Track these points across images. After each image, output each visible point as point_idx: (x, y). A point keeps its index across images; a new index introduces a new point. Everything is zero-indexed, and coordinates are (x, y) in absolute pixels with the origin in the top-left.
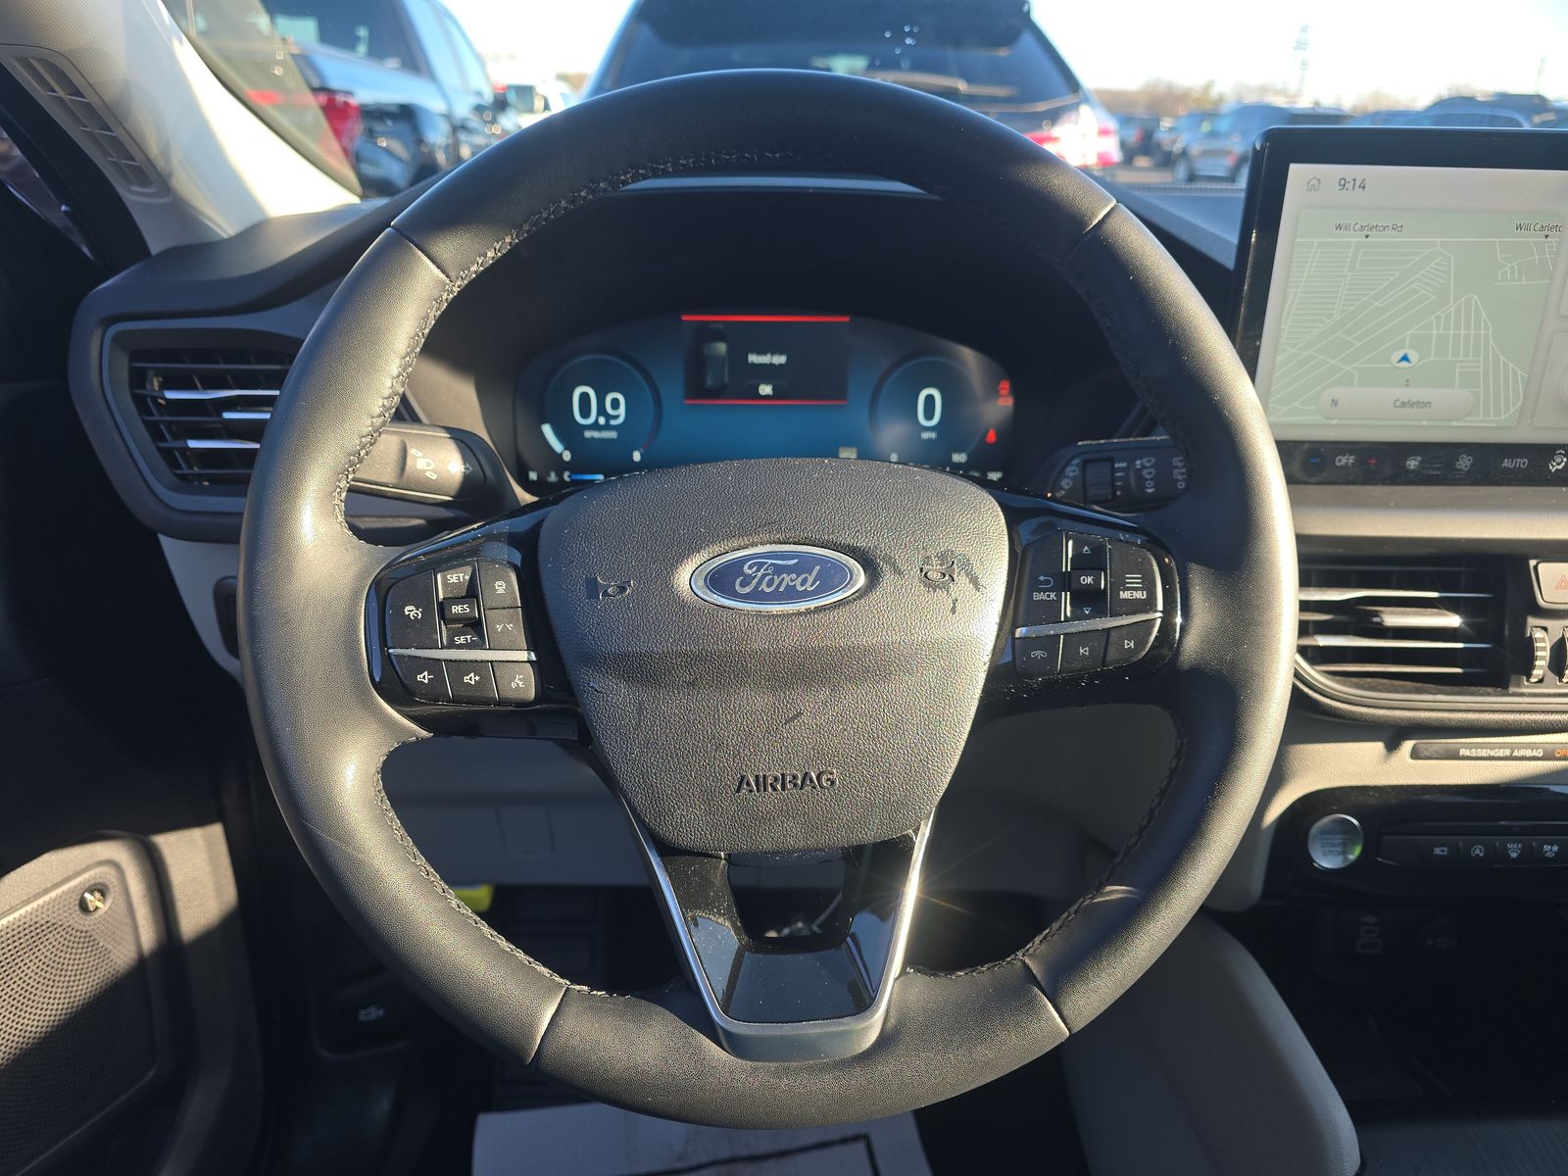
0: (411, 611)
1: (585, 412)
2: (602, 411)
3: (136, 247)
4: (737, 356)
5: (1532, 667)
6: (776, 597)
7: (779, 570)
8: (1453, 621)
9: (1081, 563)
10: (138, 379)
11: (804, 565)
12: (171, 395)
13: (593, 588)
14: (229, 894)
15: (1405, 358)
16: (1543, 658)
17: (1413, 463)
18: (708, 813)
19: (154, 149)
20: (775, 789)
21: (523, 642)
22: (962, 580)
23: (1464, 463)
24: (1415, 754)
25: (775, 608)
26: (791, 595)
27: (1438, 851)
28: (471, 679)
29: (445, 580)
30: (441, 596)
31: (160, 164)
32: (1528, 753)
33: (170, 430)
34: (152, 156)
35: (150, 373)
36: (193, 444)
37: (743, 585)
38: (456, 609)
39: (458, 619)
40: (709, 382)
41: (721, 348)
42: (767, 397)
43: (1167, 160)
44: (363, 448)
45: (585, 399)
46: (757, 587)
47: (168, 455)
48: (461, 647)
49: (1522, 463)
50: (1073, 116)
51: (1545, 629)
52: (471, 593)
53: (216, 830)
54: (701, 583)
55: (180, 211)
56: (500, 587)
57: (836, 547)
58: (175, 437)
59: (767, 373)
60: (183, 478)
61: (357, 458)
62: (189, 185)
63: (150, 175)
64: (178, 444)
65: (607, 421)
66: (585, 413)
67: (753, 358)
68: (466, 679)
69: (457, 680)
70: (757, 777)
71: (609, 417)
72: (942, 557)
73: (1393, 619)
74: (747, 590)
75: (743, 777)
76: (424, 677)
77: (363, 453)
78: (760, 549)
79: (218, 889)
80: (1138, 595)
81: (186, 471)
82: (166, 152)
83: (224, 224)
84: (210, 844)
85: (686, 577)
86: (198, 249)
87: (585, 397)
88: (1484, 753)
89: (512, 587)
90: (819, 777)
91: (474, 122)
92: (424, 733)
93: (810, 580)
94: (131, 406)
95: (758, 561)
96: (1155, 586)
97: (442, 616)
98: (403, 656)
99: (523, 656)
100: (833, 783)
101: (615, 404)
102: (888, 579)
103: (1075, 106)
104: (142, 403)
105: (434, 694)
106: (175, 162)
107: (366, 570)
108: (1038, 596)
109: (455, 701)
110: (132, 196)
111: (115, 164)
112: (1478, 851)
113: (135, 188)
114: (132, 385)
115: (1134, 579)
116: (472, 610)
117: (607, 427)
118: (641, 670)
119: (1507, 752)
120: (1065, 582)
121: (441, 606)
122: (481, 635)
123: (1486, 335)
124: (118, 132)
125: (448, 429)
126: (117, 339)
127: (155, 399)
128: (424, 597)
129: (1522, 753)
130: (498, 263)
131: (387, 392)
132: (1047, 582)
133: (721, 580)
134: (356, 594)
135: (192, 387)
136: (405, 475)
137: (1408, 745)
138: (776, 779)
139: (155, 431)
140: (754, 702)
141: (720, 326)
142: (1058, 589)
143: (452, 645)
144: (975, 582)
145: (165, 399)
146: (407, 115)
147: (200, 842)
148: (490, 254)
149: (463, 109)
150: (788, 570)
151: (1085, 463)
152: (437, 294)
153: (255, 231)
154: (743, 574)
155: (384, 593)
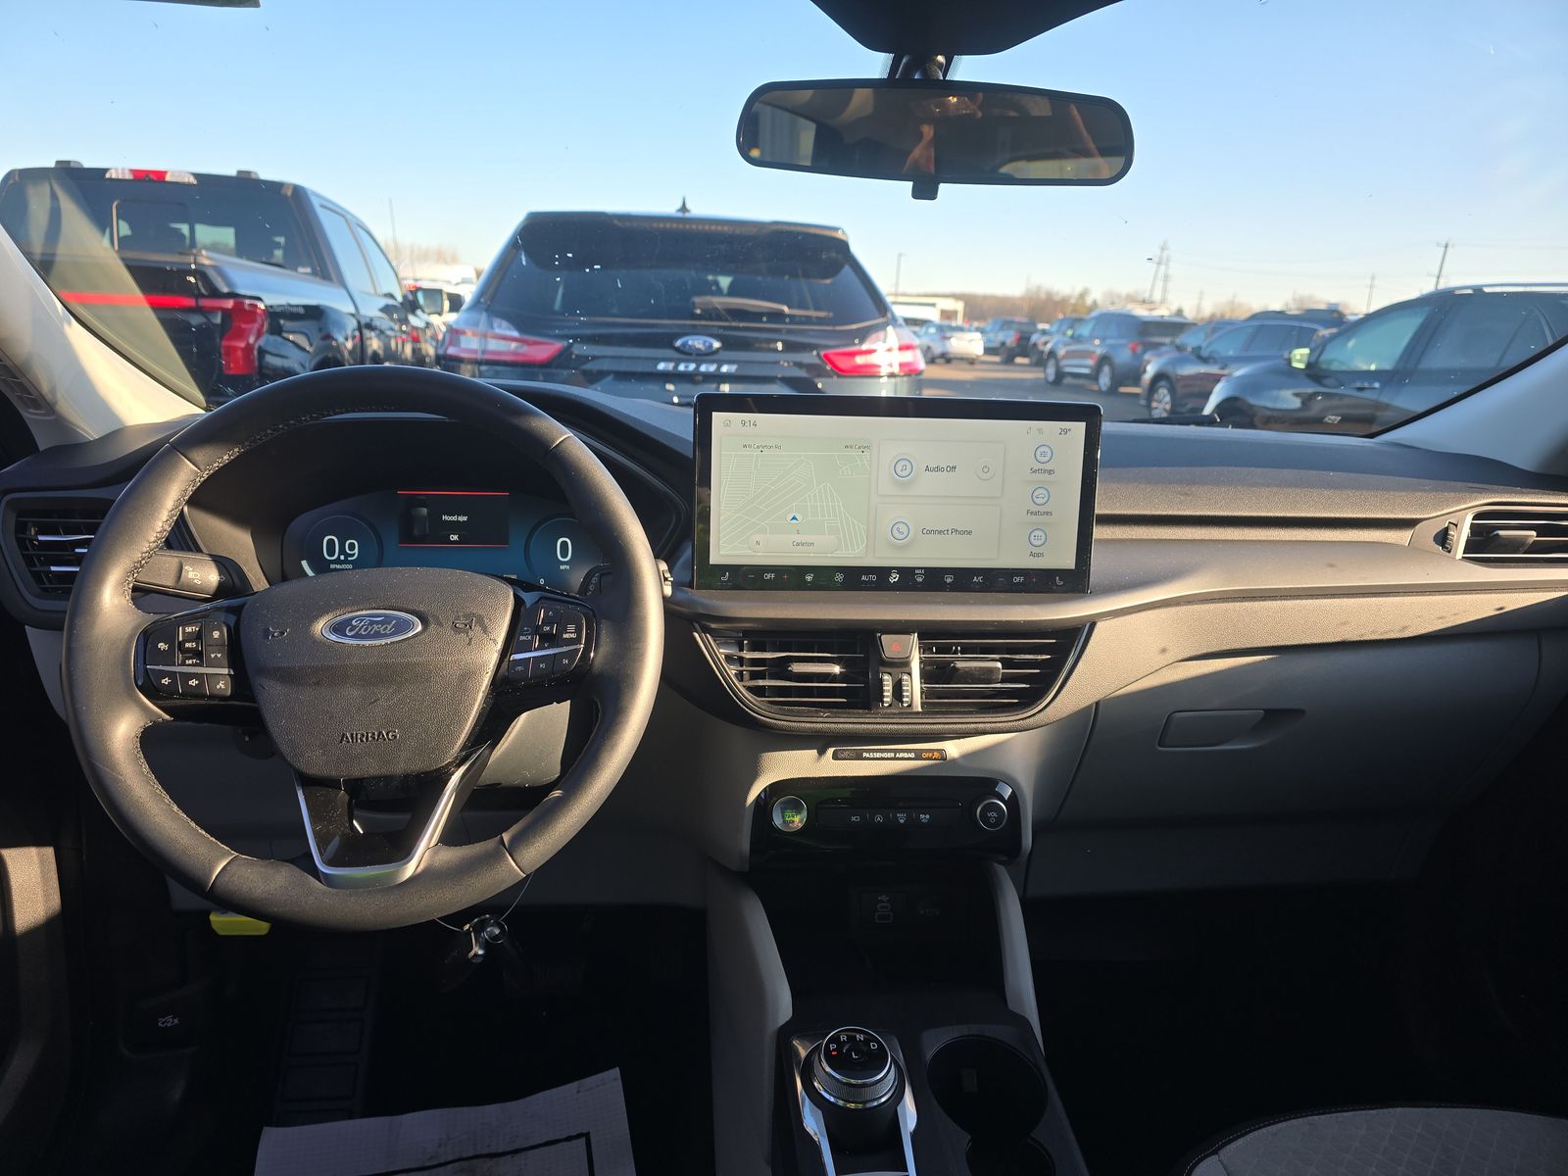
0: (162, 646)
1: (331, 552)
2: (342, 551)
3: (29, 446)
4: (434, 516)
5: (883, 696)
6: (368, 637)
7: (372, 623)
8: (837, 669)
9: (547, 621)
10: (21, 528)
11: (387, 619)
12: (41, 538)
13: (267, 633)
14: (55, 902)
15: (794, 518)
16: (889, 691)
17: (809, 578)
18: (323, 754)
19: (45, 388)
20: (362, 741)
21: (226, 663)
22: (477, 629)
23: (839, 577)
24: (835, 757)
25: (367, 643)
26: (377, 635)
27: (854, 819)
28: (193, 682)
29: (184, 630)
30: (181, 639)
31: (49, 397)
32: (906, 755)
33: (39, 560)
34: (43, 393)
35: (30, 524)
36: (53, 568)
37: (350, 631)
38: (187, 645)
39: (189, 650)
40: (416, 532)
41: (424, 511)
42: (455, 542)
43: (1041, 360)
44: (143, 559)
45: (331, 543)
46: (357, 633)
47: (37, 576)
48: (189, 665)
49: (873, 578)
50: (881, 334)
51: (890, 674)
52: (198, 637)
53: (49, 851)
54: (328, 629)
55: (60, 424)
56: (216, 634)
57: (407, 611)
58: (42, 564)
59: (455, 527)
60: (45, 590)
61: (139, 566)
62: (68, 408)
63: (43, 404)
64: (42, 569)
65: (346, 558)
66: (331, 554)
67: (445, 518)
68: (190, 683)
69: (185, 683)
70: (352, 735)
71: (347, 555)
72: (466, 616)
73: (797, 668)
74: (353, 633)
75: (344, 735)
76: (165, 681)
77: (143, 562)
78: (364, 612)
79: (46, 895)
80: (572, 636)
81: (48, 585)
82: (53, 391)
83: (91, 431)
84: (42, 862)
85: (320, 626)
86: (72, 447)
87: (331, 542)
88: (878, 755)
89: (223, 635)
90: (387, 735)
91: (384, 322)
92: (167, 717)
93: (389, 628)
94: (14, 543)
95: (361, 618)
96: (582, 630)
97: (179, 649)
98: (154, 670)
99: (225, 671)
100: (396, 737)
101: (352, 547)
102: (432, 627)
103: (882, 327)
104: (22, 544)
105: (170, 692)
106: (59, 396)
107: (139, 625)
108: (522, 638)
109: (184, 695)
110: (29, 415)
111: (20, 398)
112: (879, 818)
113: (31, 410)
114: (16, 532)
115: (571, 627)
116: (197, 646)
117: (345, 561)
118: (288, 676)
119: (892, 755)
120: (537, 630)
121: (179, 643)
122: (202, 661)
123: (839, 506)
124: (22, 380)
125: (211, 555)
126: (9, 503)
127: (31, 541)
128: (170, 638)
129: (901, 755)
130: (231, 463)
131: (159, 530)
132: (527, 631)
133: (338, 629)
134: (131, 638)
135: (57, 533)
136: (180, 583)
137: (830, 751)
138: (363, 735)
139: (29, 561)
140: (352, 693)
141: (423, 497)
142: (533, 634)
143: (183, 664)
144: (485, 630)
145: (38, 540)
146: (315, 314)
147: (36, 859)
148: (226, 457)
149: (371, 310)
150: (377, 623)
151: (601, 576)
152: (192, 478)
153: (117, 434)
154: (351, 625)
155: (147, 638)
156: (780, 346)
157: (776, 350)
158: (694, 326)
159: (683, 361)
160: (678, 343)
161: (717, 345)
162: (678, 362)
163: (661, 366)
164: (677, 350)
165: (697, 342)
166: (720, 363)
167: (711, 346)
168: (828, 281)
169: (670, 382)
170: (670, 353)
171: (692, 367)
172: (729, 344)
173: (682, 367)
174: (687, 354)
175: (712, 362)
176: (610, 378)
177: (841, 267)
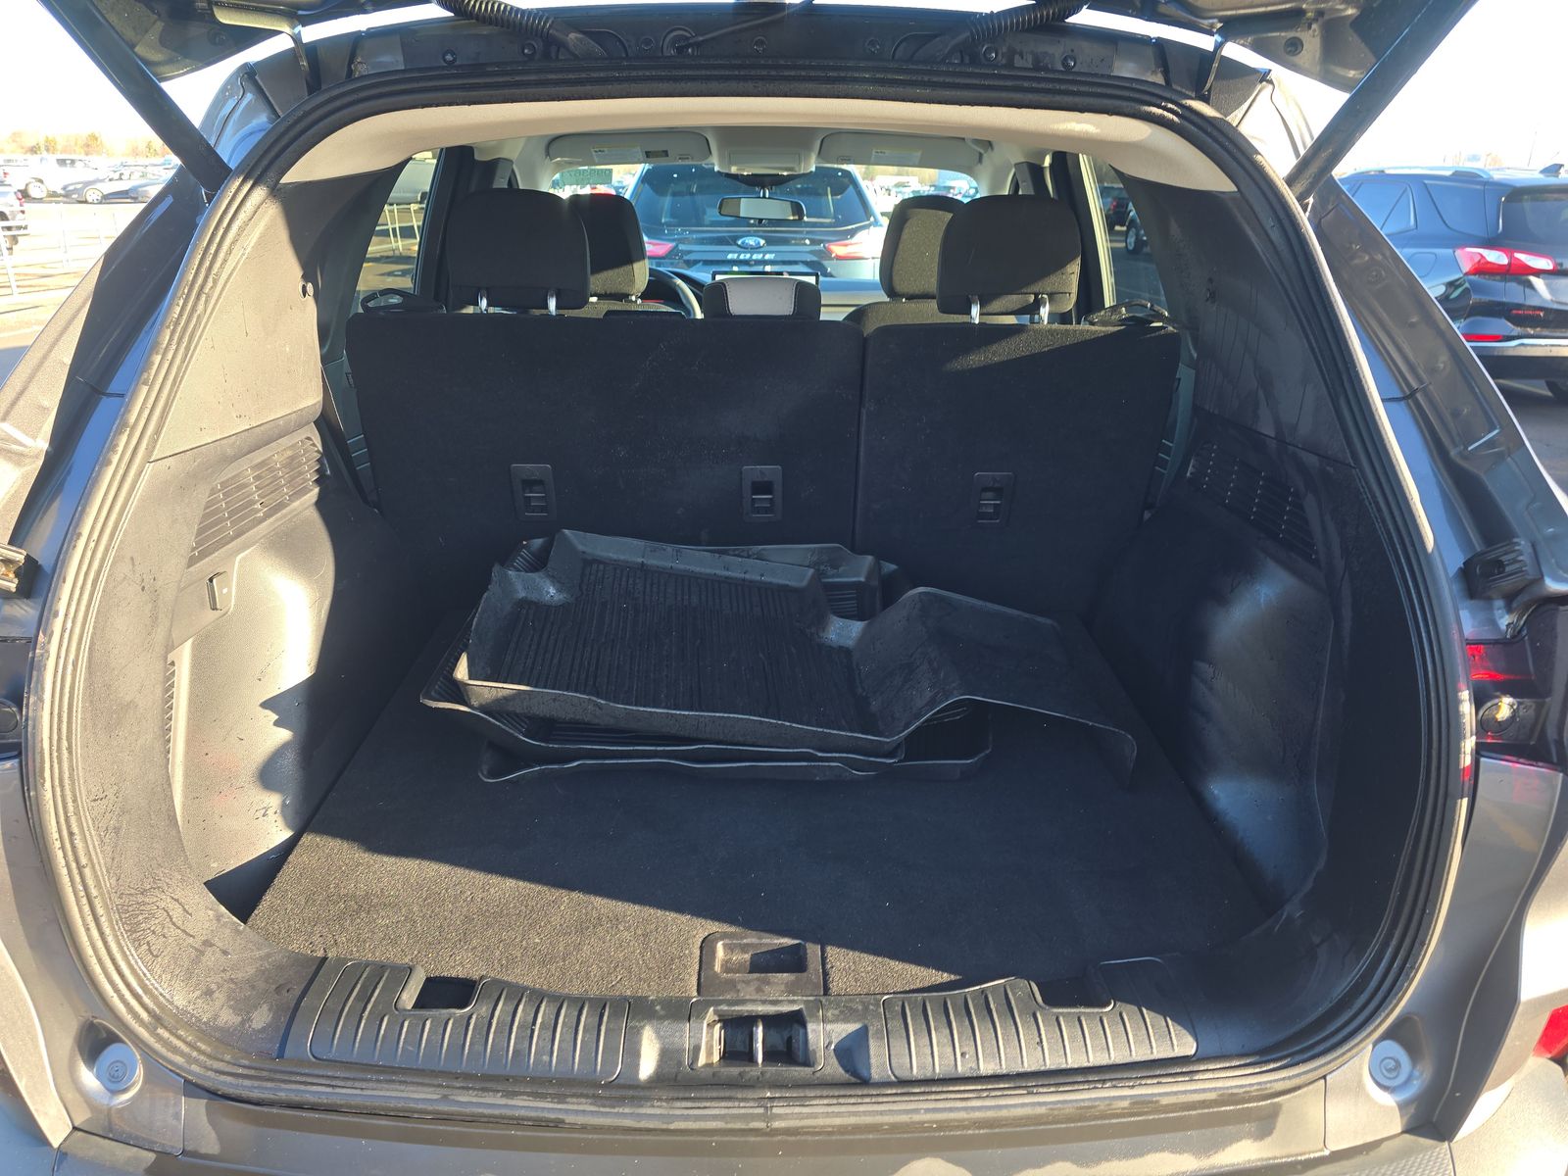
156: (807, 242)
157: (805, 244)
158: (749, 231)
159: (744, 252)
160: (739, 242)
161: (762, 242)
162: (740, 253)
163: (730, 256)
164: (739, 246)
165: (751, 241)
166: (765, 253)
167: (759, 243)
168: (839, 197)
169: (736, 265)
170: (735, 248)
171: (748, 256)
172: (770, 241)
173: (742, 257)
174: (745, 248)
175: (759, 252)
176: (701, 264)
177: (848, 186)
